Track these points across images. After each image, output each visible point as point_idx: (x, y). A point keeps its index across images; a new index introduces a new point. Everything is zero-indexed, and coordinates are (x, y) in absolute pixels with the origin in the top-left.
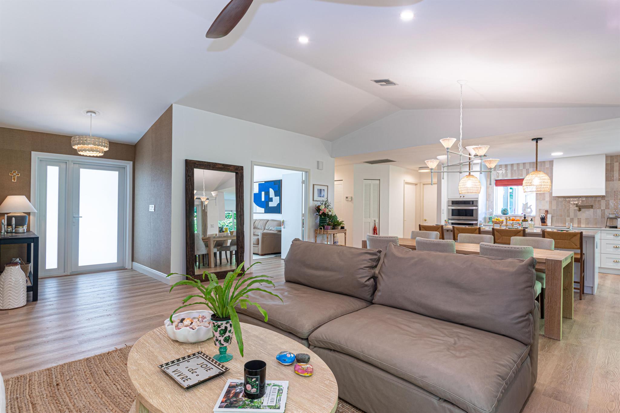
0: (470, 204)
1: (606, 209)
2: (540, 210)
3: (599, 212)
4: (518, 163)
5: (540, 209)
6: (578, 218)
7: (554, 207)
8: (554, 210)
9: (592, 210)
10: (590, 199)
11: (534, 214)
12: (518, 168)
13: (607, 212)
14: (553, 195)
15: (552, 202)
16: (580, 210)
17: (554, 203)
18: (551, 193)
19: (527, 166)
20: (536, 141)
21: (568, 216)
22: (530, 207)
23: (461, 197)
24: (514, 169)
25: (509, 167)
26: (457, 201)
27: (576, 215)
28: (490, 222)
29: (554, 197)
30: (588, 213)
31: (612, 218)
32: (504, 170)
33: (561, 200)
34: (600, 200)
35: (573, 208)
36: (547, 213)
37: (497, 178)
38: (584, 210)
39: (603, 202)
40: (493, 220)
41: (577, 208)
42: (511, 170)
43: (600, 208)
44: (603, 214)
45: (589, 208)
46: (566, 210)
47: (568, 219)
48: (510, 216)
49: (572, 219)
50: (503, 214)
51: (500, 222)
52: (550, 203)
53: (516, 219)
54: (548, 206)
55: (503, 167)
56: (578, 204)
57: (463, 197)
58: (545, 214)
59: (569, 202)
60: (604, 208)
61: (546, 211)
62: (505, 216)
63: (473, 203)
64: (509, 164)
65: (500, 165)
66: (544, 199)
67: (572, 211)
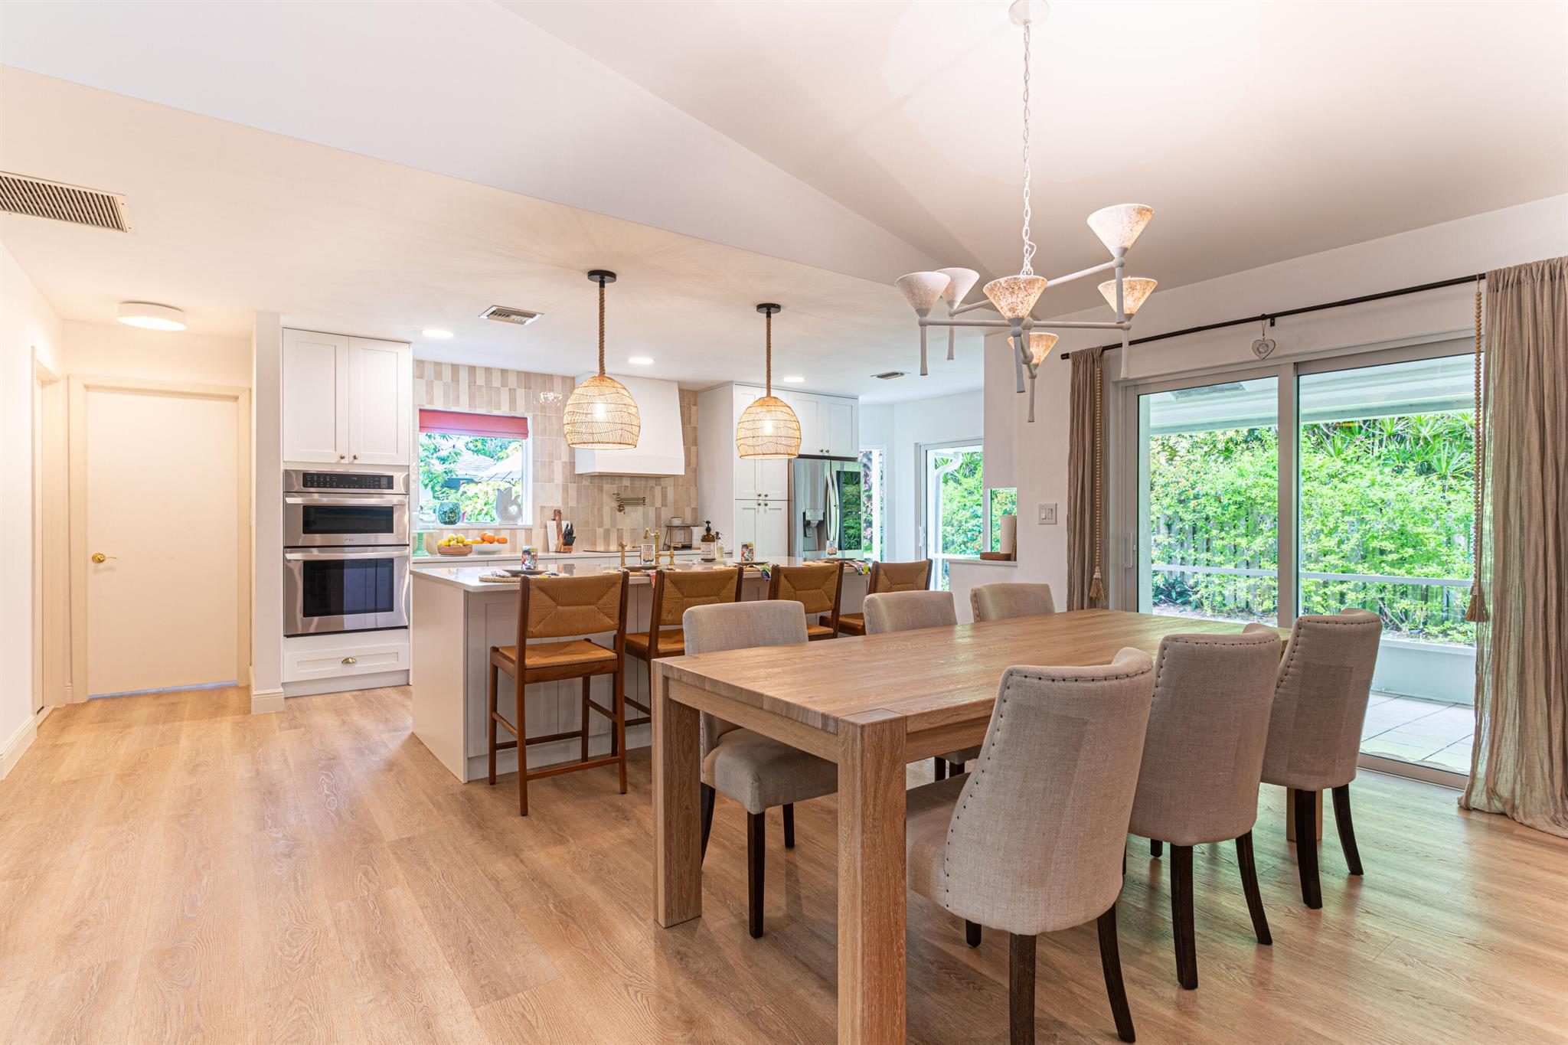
0: (380, 488)
1: (662, 506)
2: (543, 508)
3: (650, 512)
4: (504, 367)
5: (543, 505)
6: (618, 529)
7: (572, 503)
8: (572, 508)
9: (640, 509)
10: (638, 483)
11: (526, 520)
12: (488, 381)
13: (666, 514)
14: (578, 471)
15: (568, 485)
16: (621, 508)
17: (573, 489)
18: (572, 464)
19: (512, 380)
20: (765, 315)
21: (601, 525)
22: (515, 502)
23: (342, 458)
24: (478, 383)
25: (464, 375)
26: (319, 475)
27: (614, 522)
28: (418, 549)
29: (578, 475)
30: (634, 516)
31: (677, 527)
32: (450, 381)
33: (586, 482)
34: (653, 487)
35: (609, 505)
36: (560, 517)
37: (428, 404)
38: (627, 509)
39: (658, 490)
40: (443, 542)
41: (615, 504)
42: (469, 386)
43: (653, 504)
44: (658, 518)
45: (637, 504)
46: (596, 509)
47: (600, 531)
48: (468, 529)
49: (607, 532)
50: (446, 523)
51: (466, 550)
52: (565, 489)
53: (496, 538)
54: (560, 499)
55: (447, 373)
56: (618, 494)
57: (352, 459)
58: (554, 520)
59: (601, 489)
60: (658, 504)
61: (558, 513)
62: (454, 529)
63: (389, 482)
64: (464, 366)
65: (438, 365)
66: (551, 480)
67: (607, 511)
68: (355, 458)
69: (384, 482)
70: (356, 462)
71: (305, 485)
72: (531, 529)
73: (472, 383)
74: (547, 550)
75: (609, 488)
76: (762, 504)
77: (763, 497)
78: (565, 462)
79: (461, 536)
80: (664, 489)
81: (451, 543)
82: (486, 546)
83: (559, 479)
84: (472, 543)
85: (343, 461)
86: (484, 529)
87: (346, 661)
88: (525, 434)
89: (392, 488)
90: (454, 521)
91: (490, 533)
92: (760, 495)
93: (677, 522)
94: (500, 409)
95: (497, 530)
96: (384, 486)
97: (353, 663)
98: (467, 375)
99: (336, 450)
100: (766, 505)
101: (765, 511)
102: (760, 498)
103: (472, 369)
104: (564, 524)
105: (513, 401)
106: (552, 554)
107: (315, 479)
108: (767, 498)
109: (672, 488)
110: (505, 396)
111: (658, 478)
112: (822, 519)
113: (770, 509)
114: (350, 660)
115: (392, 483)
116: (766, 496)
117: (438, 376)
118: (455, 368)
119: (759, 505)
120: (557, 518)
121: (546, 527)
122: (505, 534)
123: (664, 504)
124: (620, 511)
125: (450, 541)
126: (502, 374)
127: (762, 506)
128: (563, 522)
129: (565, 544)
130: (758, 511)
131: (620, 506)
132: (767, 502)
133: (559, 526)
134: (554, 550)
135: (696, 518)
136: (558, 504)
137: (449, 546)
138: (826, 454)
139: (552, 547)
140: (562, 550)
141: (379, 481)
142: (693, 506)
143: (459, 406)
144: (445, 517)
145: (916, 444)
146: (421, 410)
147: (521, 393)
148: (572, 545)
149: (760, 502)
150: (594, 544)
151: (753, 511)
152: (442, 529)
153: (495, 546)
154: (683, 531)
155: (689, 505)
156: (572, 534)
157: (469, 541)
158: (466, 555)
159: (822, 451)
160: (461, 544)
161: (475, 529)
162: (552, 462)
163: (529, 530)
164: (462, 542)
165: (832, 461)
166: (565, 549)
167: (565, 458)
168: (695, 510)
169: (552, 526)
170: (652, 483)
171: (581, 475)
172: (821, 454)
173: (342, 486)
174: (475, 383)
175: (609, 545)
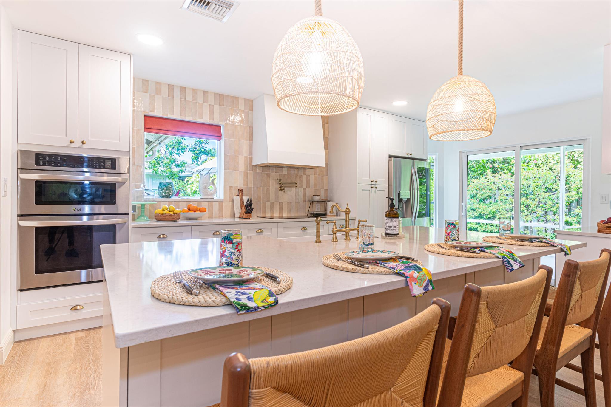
0: (104, 168)
1: (307, 188)
2: (231, 187)
3: (300, 191)
4: (206, 90)
6: (279, 203)
7: (251, 185)
8: (250, 188)
9: (294, 189)
10: (292, 172)
11: (220, 195)
12: (194, 98)
13: (309, 193)
14: (255, 163)
15: (247, 173)
16: (281, 189)
17: (251, 175)
18: (251, 158)
19: (211, 99)
21: (268, 200)
23: (72, 142)
24: (187, 99)
25: (177, 93)
27: (277, 198)
28: (141, 216)
29: (254, 165)
30: (290, 194)
31: (317, 201)
32: (167, 96)
33: (259, 171)
34: (302, 175)
35: (274, 186)
36: (242, 193)
37: (151, 111)
38: (286, 189)
39: (304, 177)
40: (159, 211)
41: (278, 186)
42: (181, 100)
43: (301, 187)
44: (304, 195)
45: (292, 186)
46: (266, 189)
47: (268, 204)
48: (179, 202)
49: (273, 204)
50: (163, 197)
51: (175, 217)
52: (246, 175)
53: (198, 208)
54: (242, 181)
55: (165, 91)
56: (280, 179)
57: (80, 144)
58: (238, 196)
59: (269, 176)
60: (304, 187)
61: (241, 191)
62: (168, 201)
63: (113, 163)
64: (177, 86)
65: (159, 84)
66: (236, 169)
67: (272, 190)
68: (83, 143)
69: (108, 163)
70: (84, 146)
71: (37, 163)
72: (223, 202)
73: (183, 99)
74: (234, 216)
75: (274, 175)
76: (374, 187)
77: (374, 183)
78: (246, 157)
79: (172, 207)
80: (308, 177)
81: (165, 212)
82: (191, 214)
83: (242, 168)
84: (180, 212)
85: (72, 145)
86: (190, 202)
87: (74, 308)
88: (219, 137)
89: (115, 169)
90: (169, 196)
91: (194, 205)
92: (372, 181)
93: (317, 198)
94: (202, 118)
95: (200, 202)
96: (108, 167)
97: (80, 309)
98: (179, 93)
99: (66, 136)
100: (376, 188)
101: (375, 192)
102: (373, 183)
103: (183, 89)
104: (245, 199)
105: (211, 113)
106: (237, 220)
107: (47, 159)
108: (377, 183)
109: (313, 176)
110: (206, 110)
111: (304, 168)
112: (409, 197)
113: (378, 190)
114: (78, 307)
115: (115, 165)
116: (376, 182)
117: (159, 92)
118: (171, 87)
119: (372, 187)
120: (240, 194)
121: (233, 201)
122: (205, 205)
123: (308, 187)
124: (281, 190)
125: (163, 210)
126: (204, 94)
127: (374, 189)
128: (244, 198)
129: (246, 213)
130: (371, 192)
131: (281, 187)
132: (377, 186)
133: (242, 200)
134: (238, 216)
135: (327, 196)
136: (241, 185)
137: (163, 214)
138: (410, 156)
139: (237, 215)
140: (244, 217)
141: (104, 163)
142: (326, 188)
143: (173, 114)
144: (163, 193)
145: (460, 152)
146: (146, 116)
147: (217, 108)
148: (251, 213)
149: (373, 186)
150: (264, 212)
151: (368, 191)
152: (160, 201)
153: (198, 214)
154: (319, 204)
155: (323, 188)
156: (251, 206)
157: (177, 210)
158: (176, 221)
159: (408, 154)
160: (172, 213)
161: (184, 201)
162: (238, 156)
163: (221, 202)
164: (173, 211)
165: (415, 160)
166: (246, 216)
167: (246, 154)
168: (327, 191)
169: (237, 199)
170: (301, 172)
171: (256, 166)
172: (407, 156)
173: (71, 165)
174: (185, 99)
175: (273, 213)
